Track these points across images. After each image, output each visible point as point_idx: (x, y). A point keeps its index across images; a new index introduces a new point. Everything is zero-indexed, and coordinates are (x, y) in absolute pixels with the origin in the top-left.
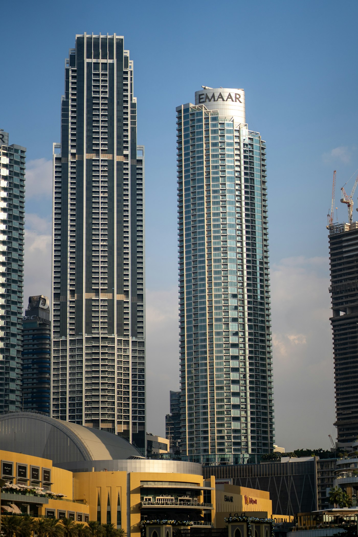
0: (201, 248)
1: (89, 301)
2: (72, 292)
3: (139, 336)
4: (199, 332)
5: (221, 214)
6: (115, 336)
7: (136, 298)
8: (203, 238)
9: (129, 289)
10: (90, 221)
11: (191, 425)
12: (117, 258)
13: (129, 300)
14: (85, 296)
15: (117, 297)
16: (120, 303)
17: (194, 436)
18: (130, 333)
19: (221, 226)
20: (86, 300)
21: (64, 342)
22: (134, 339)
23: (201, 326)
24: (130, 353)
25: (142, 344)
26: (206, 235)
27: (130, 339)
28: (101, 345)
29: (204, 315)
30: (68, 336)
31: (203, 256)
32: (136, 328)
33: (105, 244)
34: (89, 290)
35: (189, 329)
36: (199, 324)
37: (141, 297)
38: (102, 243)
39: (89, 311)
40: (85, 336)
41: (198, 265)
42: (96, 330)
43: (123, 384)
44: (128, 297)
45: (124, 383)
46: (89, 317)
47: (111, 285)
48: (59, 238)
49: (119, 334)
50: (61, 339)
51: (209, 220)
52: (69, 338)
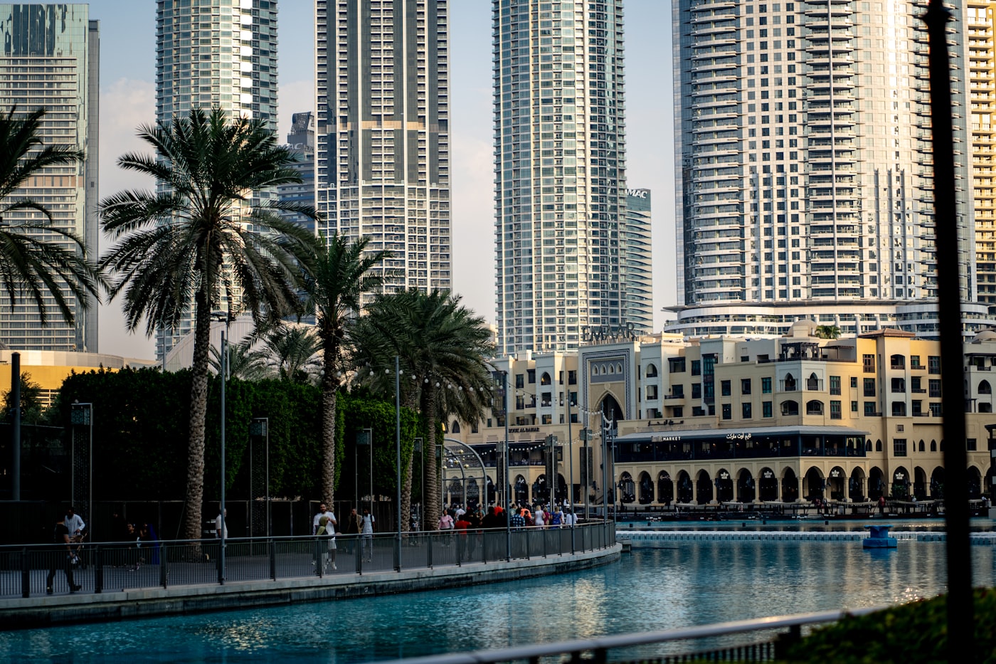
0: (524, 56)
1: (367, 133)
2: (344, 120)
3: (442, 181)
4: (521, 179)
5: (553, 6)
6: (406, 184)
7: (436, 126)
8: (527, 43)
9: (427, 114)
10: (368, 15)
11: (510, 312)
12: (408, 68)
13: (427, 130)
14: (362, 125)
15: (408, 126)
16: (412, 134)
17: (514, 327)
18: (427, 178)
19: (553, 23)
20: (363, 131)
21: (333, 193)
22: (434, 187)
23: (524, 171)
24: (427, 207)
25: (445, 193)
26: (531, 38)
27: (428, 187)
28: (384, 197)
29: (528, 154)
30: (338, 183)
31: (527, 68)
32: (437, 169)
33: (389, 48)
34: (367, 116)
35: (508, 175)
36: (521, 168)
37: (444, 123)
38: (385, 48)
39: (367, 148)
40: (362, 183)
41: (520, 82)
42: (378, 174)
43: (417, 252)
44: (424, 126)
45: (419, 250)
46: (368, 155)
47: (399, 108)
48: (324, 38)
49: (412, 179)
50: (329, 189)
51: (535, 14)
52: (339, 188)
